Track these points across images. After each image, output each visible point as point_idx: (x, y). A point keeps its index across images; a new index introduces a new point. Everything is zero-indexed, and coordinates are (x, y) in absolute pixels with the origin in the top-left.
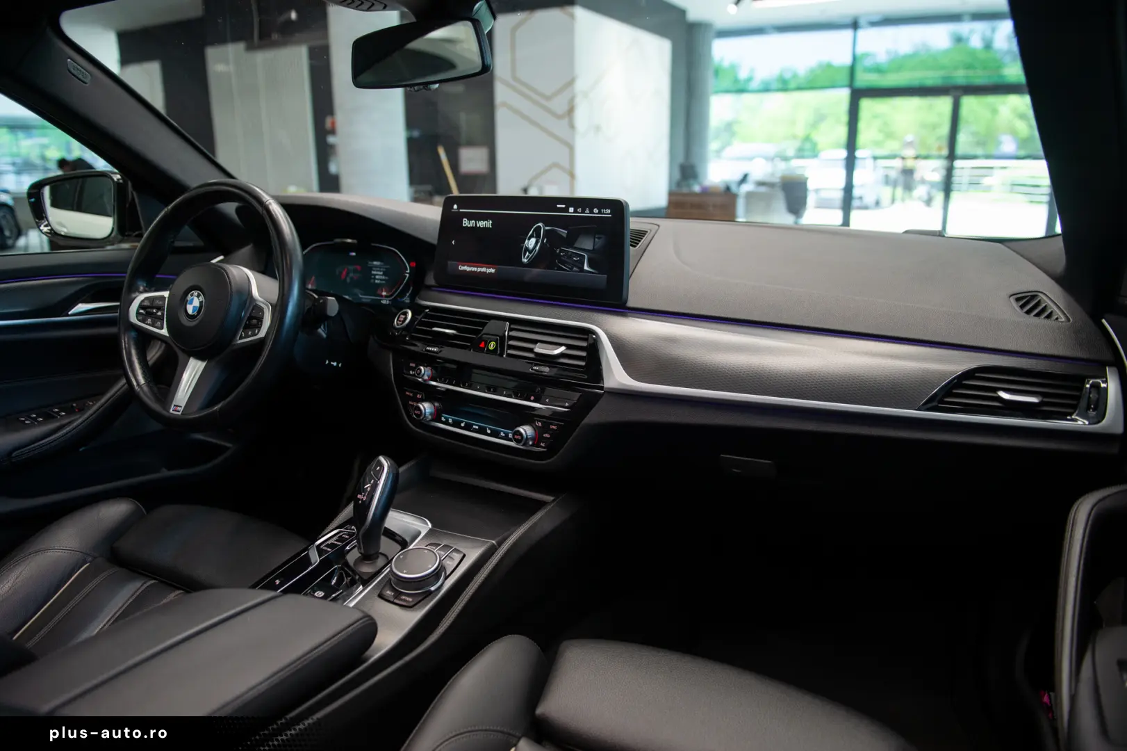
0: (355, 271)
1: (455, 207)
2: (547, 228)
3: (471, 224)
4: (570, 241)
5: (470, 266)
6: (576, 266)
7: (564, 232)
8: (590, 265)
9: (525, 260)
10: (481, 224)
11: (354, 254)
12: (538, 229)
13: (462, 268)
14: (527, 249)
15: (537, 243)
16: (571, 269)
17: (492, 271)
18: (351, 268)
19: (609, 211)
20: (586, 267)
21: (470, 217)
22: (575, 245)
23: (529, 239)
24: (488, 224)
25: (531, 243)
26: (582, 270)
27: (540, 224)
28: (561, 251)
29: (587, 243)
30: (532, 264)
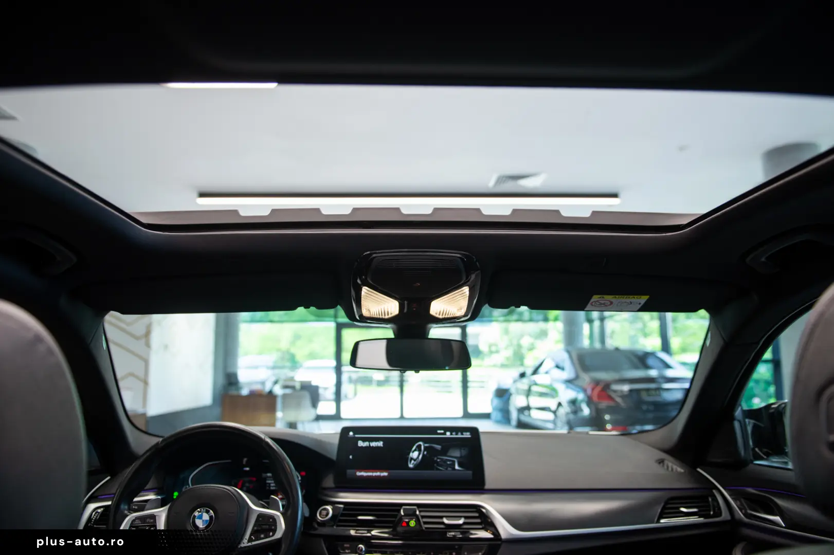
0: (250, 482)
1: (351, 433)
2: (426, 445)
3: (366, 444)
4: (444, 452)
5: (366, 472)
6: (450, 467)
7: (438, 447)
8: (460, 465)
9: (411, 466)
10: (374, 444)
11: (248, 469)
12: (419, 447)
13: (359, 474)
14: (412, 459)
15: (419, 454)
16: (447, 469)
17: (385, 474)
18: (246, 479)
19: (468, 433)
20: (457, 467)
21: (364, 440)
22: (449, 454)
23: (413, 452)
24: (380, 444)
25: (415, 455)
26: (454, 469)
27: (421, 443)
28: (438, 458)
29: (457, 453)
30: (417, 467)
